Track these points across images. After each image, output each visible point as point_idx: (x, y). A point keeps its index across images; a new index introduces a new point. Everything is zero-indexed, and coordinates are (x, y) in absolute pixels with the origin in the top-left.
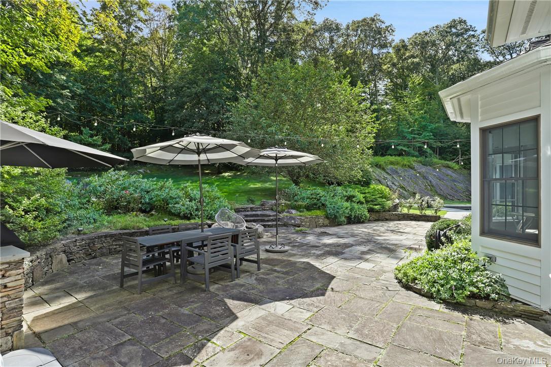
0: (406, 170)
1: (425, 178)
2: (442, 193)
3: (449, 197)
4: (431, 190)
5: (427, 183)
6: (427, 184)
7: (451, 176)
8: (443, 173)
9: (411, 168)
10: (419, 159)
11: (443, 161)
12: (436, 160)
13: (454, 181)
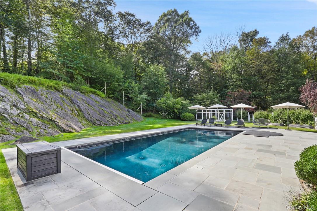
0: (51, 92)
1: (72, 101)
2: (90, 119)
3: (97, 122)
4: (79, 115)
5: (75, 107)
6: (74, 109)
7: (99, 102)
8: (92, 98)
9: (58, 91)
10: (70, 84)
11: (92, 89)
12: (86, 87)
13: (102, 106)
